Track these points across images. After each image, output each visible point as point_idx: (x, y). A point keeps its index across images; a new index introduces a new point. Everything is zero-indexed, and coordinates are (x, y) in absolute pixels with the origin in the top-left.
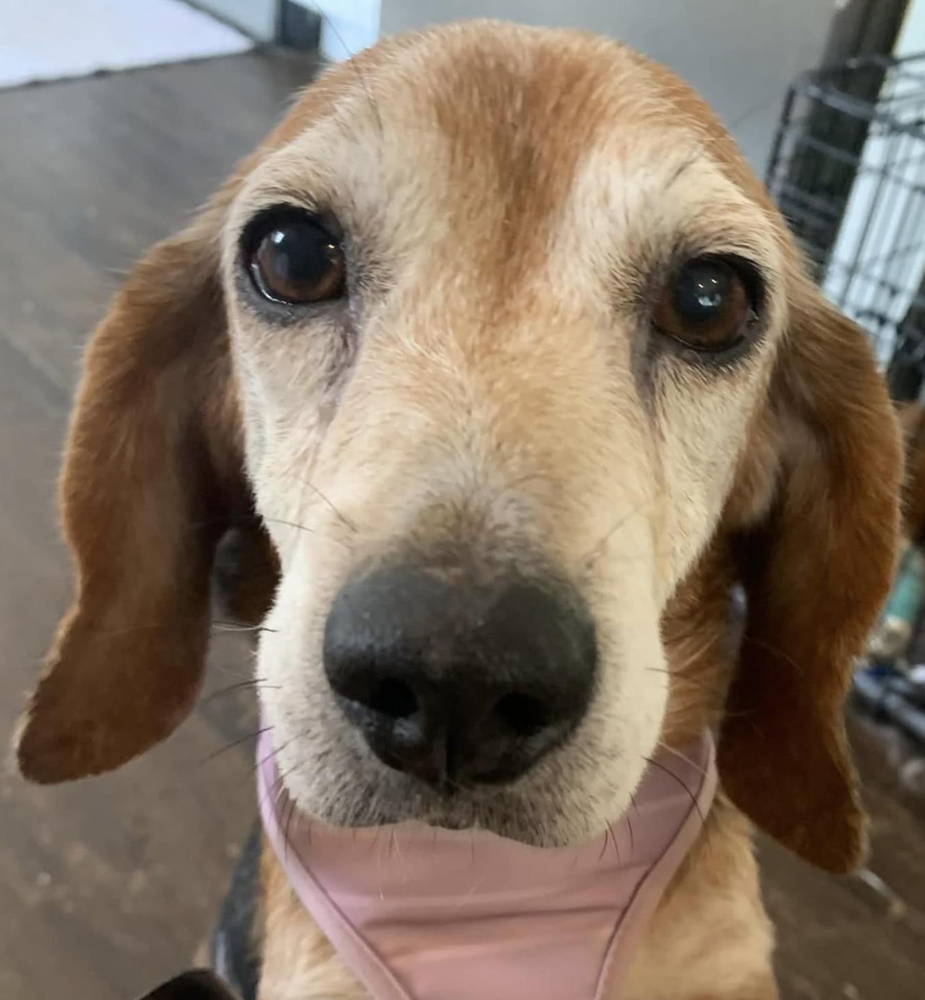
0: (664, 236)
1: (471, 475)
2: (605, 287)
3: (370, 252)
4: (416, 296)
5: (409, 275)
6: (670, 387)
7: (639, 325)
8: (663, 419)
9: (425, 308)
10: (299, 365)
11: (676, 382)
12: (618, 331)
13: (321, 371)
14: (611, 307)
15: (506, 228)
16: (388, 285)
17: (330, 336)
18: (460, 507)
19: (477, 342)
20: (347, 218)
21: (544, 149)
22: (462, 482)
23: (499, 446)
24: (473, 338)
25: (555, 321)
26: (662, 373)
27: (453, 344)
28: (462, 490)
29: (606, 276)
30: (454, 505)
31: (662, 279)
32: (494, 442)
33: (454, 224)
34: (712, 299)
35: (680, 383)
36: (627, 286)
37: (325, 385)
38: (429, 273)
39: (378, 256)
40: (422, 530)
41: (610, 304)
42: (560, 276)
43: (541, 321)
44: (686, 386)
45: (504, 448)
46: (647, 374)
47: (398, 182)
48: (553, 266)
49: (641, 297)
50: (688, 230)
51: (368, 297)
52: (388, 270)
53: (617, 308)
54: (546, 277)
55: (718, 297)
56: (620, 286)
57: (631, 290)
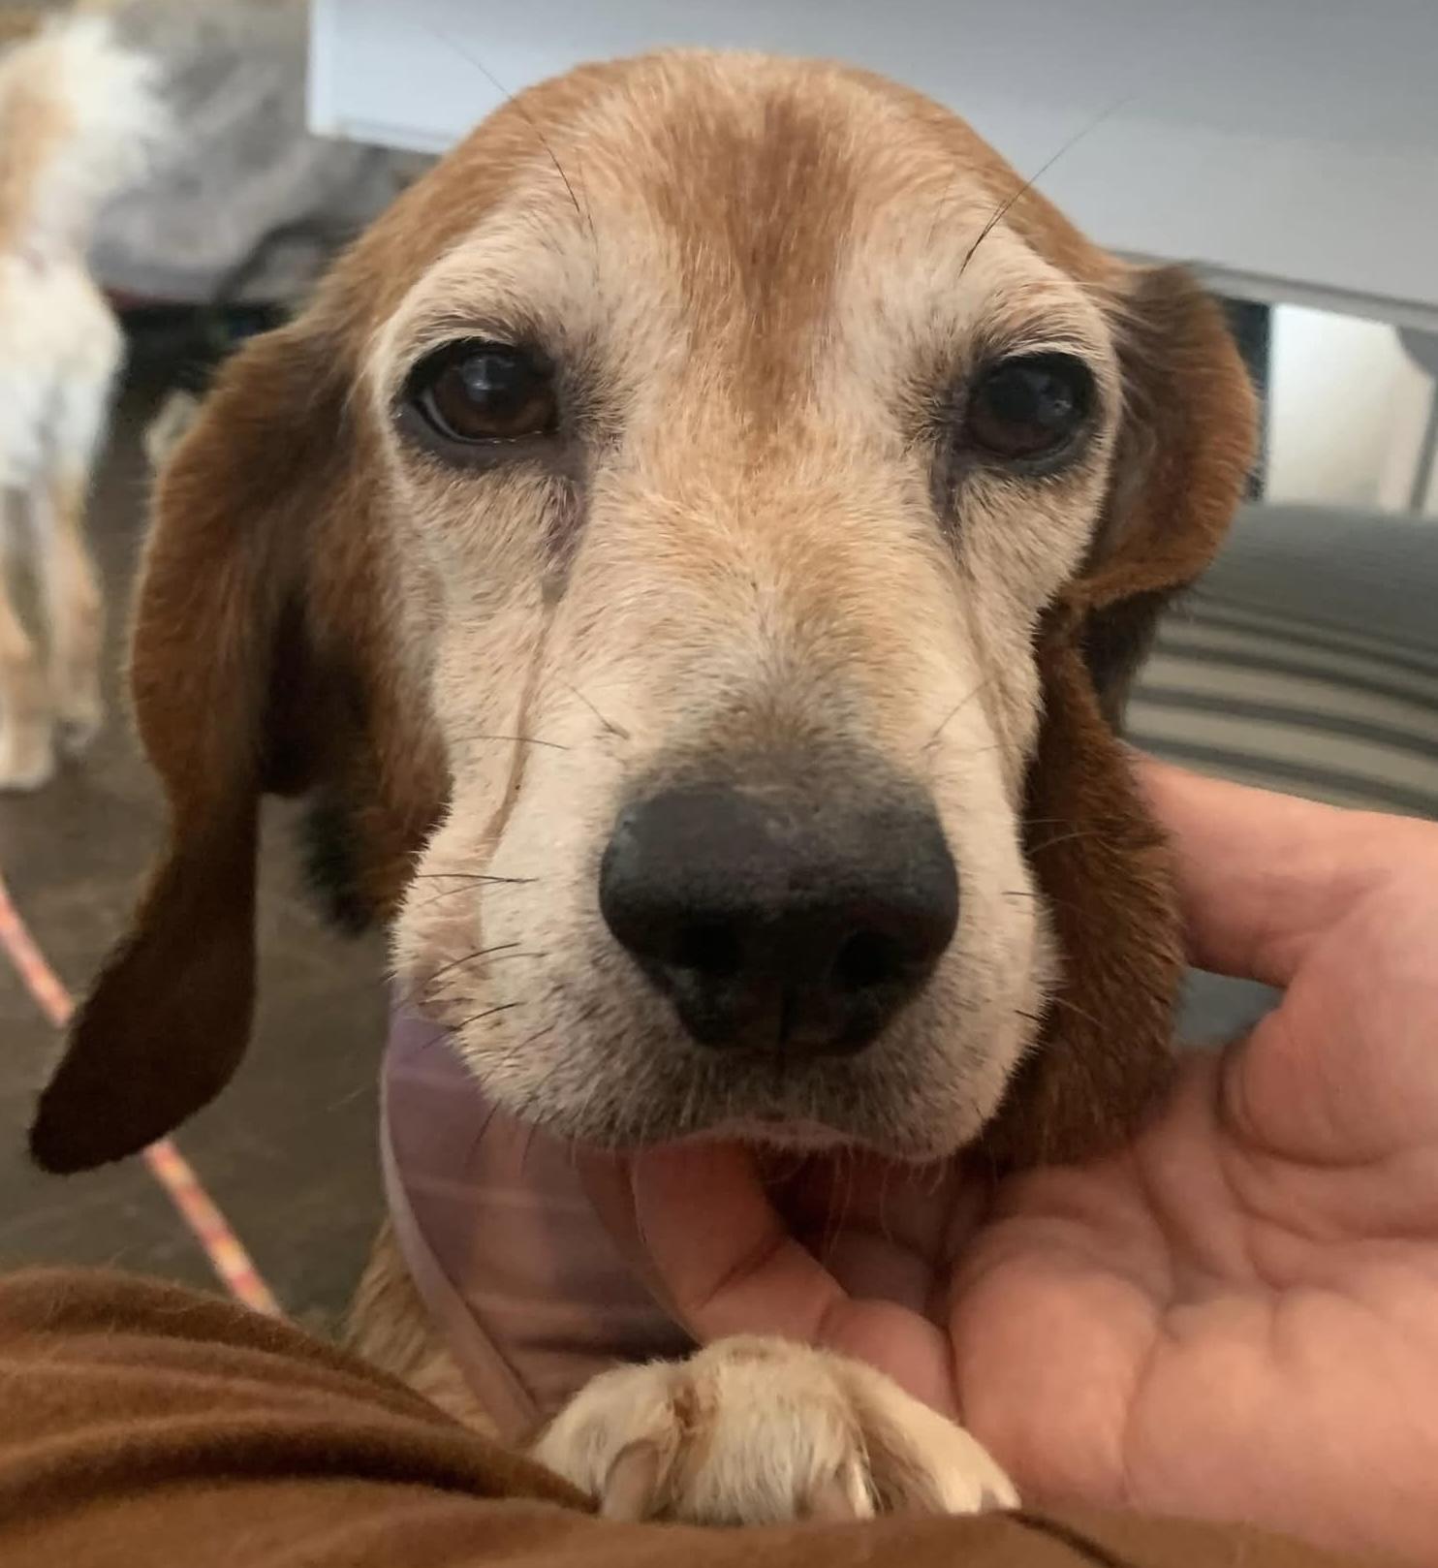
0: (962, 345)
1: (772, 667)
2: (893, 411)
3: (590, 389)
6: (979, 513)
7: (938, 453)
8: (972, 555)
11: (987, 506)
12: (913, 462)
14: (901, 435)
16: (619, 429)
17: (548, 487)
18: (766, 709)
19: (745, 492)
20: (556, 349)
22: (763, 677)
23: (799, 626)
24: (738, 486)
25: (835, 455)
26: (968, 498)
27: (715, 497)
28: (764, 687)
29: (893, 399)
30: (759, 707)
31: (961, 396)
32: (791, 622)
35: (990, 505)
36: (922, 409)
37: (546, 551)
39: (602, 394)
40: (723, 740)
41: (899, 431)
43: (817, 459)
44: (1000, 509)
45: (806, 626)
46: (949, 504)
49: (938, 419)
50: (988, 330)
51: (592, 442)
52: (617, 410)
53: (909, 435)
56: (911, 409)
57: (926, 413)
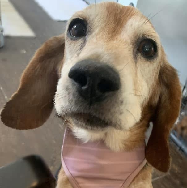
0: (141, 34)
3: (91, 27)
4: (97, 34)
5: (97, 31)
6: (139, 59)
7: (135, 47)
8: (137, 64)
9: (98, 36)
10: (76, 46)
13: (79, 48)
15: (114, 28)
17: (82, 41)
21: (122, 19)
25: (120, 41)
26: (138, 57)
31: (140, 41)
33: (106, 25)
34: (147, 49)
36: (134, 40)
37: (79, 50)
38: (100, 31)
42: (122, 36)
43: (118, 41)
46: (136, 56)
47: (97, 15)
48: (122, 34)
50: (145, 34)
51: (89, 34)
52: (93, 30)
53: (131, 43)
54: (120, 36)
55: (148, 49)
